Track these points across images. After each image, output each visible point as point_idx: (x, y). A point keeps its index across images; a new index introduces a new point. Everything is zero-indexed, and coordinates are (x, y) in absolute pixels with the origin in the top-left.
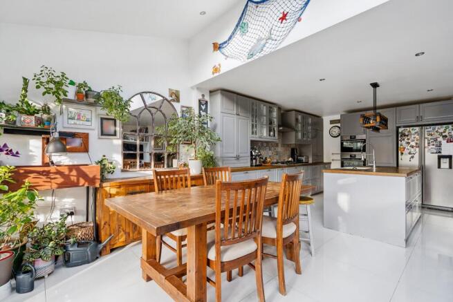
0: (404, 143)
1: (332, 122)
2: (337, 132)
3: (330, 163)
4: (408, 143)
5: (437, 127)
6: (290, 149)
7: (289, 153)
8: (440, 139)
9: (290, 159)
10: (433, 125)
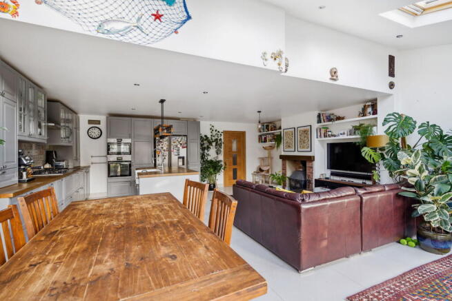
0: (160, 147)
1: (90, 122)
2: (97, 133)
3: (89, 167)
4: (162, 148)
5: (177, 137)
6: (45, 153)
7: (43, 157)
8: (179, 146)
9: (47, 166)
10: (176, 136)
